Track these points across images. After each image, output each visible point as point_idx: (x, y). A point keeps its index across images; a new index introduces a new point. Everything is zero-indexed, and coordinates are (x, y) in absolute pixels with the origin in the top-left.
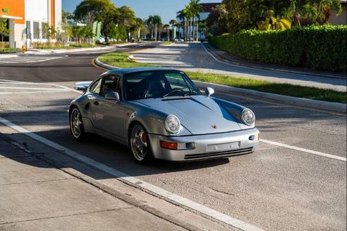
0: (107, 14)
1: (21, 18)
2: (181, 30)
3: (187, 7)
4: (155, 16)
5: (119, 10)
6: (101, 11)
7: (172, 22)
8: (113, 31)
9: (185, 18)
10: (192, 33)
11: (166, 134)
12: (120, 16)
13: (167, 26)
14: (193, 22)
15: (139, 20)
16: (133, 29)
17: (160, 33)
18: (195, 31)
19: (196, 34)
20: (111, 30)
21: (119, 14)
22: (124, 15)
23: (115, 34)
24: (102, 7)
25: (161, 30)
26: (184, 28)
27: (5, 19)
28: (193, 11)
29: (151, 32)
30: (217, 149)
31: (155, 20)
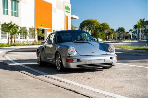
0: (96, 27)
1: (50, 29)
2: (135, 35)
3: (138, 23)
4: (121, 28)
5: (102, 25)
6: (93, 26)
7: (131, 30)
8: (98, 35)
9: (138, 28)
10: (141, 36)
11: (68, 55)
12: (102, 28)
13: (128, 33)
14: (141, 30)
15: (112, 30)
16: (109, 34)
17: (124, 36)
18: (143, 35)
19: (143, 37)
20: (97, 35)
21: (101, 27)
22: (104, 27)
23: (99, 37)
24: (93, 24)
25: (125, 35)
26: (137, 33)
27: (41, 29)
28: (141, 25)
29: (120, 36)
30: (93, 62)
31: (122, 30)
